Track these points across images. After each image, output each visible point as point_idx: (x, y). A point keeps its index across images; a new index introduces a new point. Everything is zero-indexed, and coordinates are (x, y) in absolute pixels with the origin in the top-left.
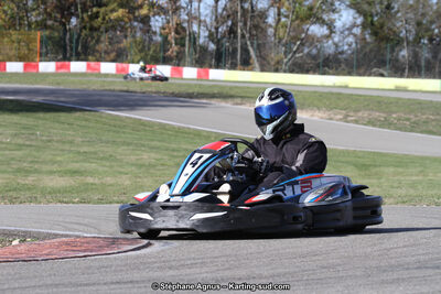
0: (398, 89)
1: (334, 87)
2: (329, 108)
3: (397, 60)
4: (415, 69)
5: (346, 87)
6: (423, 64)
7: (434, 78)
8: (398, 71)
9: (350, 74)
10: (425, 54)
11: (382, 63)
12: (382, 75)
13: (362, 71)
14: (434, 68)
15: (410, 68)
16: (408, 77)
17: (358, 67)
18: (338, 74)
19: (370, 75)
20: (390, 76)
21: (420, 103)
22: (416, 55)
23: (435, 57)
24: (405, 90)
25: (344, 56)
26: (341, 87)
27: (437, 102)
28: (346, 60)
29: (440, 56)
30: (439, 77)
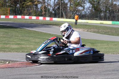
0: (101, 24)
1: (85, 23)
2: (84, 28)
3: (101, 16)
4: (105, 19)
5: (88, 23)
6: (107, 17)
7: (110, 21)
8: (101, 19)
9: (89, 19)
10: (108, 15)
11: (97, 17)
12: (97, 20)
13: (92, 19)
14: (110, 18)
15: (104, 18)
16: (103, 20)
17: (91, 18)
18: (86, 19)
19: (94, 20)
20: (99, 20)
21: (106, 27)
22: (105, 15)
23: (110, 15)
24: (103, 24)
25: (87, 15)
26: (86, 23)
27: (111, 27)
28: (87, 16)
29: (112, 15)
30: (111, 21)
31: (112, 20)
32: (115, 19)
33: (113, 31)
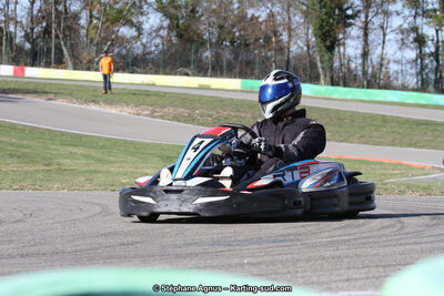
0: (201, 88)
1: (142, 84)
2: (137, 105)
3: (200, 61)
4: (218, 69)
5: (153, 85)
7: (235, 77)
8: (201, 71)
9: (156, 73)
10: (227, 55)
11: (187, 64)
12: (187, 74)
13: (168, 71)
14: (235, 68)
15: (213, 68)
16: (211, 76)
17: (165, 68)
18: (146, 73)
19: (175, 74)
20: (194, 75)
21: (222, 100)
22: (218, 57)
23: (236, 58)
24: (208, 88)
25: (152, 56)
26: (148, 85)
27: (238, 100)
28: (153, 59)
29: (240, 58)
30: (240, 77)
31: (243, 75)
32: (253, 69)
33: (243, 115)
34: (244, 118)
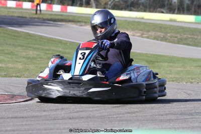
0: (171, 20)
1: (136, 18)
2: (133, 30)
3: (171, 4)
4: (181, 10)
5: (143, 18)
6: (185, 6)
7: (191, 14)
8: (171, 10)
9: (145, 11)
10: (187, 1)
11: (163, 6)
12: (163, 12)
13: (152, 10)
14: (191, 9)
15: (179, 9)
16: (177, 14)
17: (150, 8)
18: (138, 11)
19: (156, 12)
20: (167, 13)
21: (183, 28)
22: (181, 3)
23: (192, 3)
24: (175, 21)
25: (142, 1)
26: (140, 18)
27: (193, 28)
28: (143, 3)
29: (195, 3)
30: (194, 15)
31: (196, 13)
33: (196, 37)
34: (197, 39)
